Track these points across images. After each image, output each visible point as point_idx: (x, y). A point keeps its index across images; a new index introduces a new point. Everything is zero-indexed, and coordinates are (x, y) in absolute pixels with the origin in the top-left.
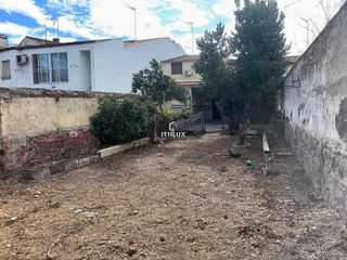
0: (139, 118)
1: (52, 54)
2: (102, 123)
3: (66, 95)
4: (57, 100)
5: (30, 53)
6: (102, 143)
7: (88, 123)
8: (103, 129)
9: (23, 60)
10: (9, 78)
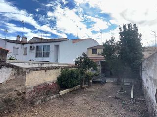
0: (77, 78)
1: (44, 46)
2: (62, 80)
3: (49, 68)
4: (46, 71)
5: (35, 45)
6: (61, 87)
7: (56, 79)
8: (62, 82)
9: (33, 48)
10: (26, 54)
